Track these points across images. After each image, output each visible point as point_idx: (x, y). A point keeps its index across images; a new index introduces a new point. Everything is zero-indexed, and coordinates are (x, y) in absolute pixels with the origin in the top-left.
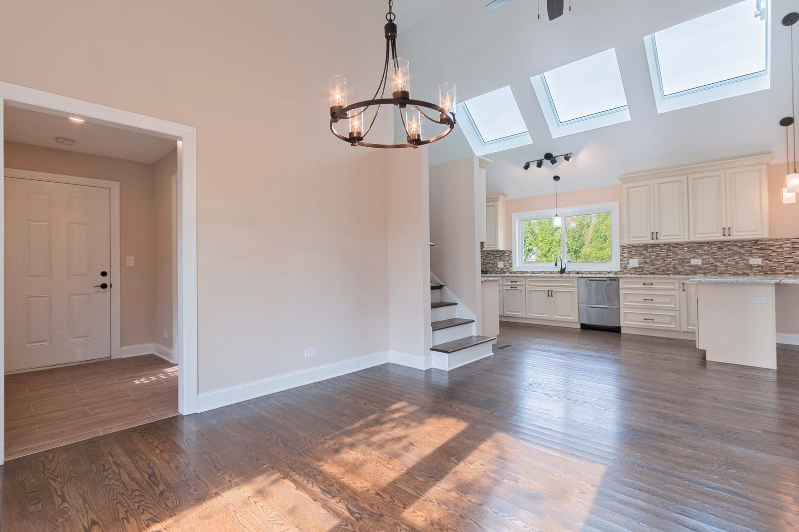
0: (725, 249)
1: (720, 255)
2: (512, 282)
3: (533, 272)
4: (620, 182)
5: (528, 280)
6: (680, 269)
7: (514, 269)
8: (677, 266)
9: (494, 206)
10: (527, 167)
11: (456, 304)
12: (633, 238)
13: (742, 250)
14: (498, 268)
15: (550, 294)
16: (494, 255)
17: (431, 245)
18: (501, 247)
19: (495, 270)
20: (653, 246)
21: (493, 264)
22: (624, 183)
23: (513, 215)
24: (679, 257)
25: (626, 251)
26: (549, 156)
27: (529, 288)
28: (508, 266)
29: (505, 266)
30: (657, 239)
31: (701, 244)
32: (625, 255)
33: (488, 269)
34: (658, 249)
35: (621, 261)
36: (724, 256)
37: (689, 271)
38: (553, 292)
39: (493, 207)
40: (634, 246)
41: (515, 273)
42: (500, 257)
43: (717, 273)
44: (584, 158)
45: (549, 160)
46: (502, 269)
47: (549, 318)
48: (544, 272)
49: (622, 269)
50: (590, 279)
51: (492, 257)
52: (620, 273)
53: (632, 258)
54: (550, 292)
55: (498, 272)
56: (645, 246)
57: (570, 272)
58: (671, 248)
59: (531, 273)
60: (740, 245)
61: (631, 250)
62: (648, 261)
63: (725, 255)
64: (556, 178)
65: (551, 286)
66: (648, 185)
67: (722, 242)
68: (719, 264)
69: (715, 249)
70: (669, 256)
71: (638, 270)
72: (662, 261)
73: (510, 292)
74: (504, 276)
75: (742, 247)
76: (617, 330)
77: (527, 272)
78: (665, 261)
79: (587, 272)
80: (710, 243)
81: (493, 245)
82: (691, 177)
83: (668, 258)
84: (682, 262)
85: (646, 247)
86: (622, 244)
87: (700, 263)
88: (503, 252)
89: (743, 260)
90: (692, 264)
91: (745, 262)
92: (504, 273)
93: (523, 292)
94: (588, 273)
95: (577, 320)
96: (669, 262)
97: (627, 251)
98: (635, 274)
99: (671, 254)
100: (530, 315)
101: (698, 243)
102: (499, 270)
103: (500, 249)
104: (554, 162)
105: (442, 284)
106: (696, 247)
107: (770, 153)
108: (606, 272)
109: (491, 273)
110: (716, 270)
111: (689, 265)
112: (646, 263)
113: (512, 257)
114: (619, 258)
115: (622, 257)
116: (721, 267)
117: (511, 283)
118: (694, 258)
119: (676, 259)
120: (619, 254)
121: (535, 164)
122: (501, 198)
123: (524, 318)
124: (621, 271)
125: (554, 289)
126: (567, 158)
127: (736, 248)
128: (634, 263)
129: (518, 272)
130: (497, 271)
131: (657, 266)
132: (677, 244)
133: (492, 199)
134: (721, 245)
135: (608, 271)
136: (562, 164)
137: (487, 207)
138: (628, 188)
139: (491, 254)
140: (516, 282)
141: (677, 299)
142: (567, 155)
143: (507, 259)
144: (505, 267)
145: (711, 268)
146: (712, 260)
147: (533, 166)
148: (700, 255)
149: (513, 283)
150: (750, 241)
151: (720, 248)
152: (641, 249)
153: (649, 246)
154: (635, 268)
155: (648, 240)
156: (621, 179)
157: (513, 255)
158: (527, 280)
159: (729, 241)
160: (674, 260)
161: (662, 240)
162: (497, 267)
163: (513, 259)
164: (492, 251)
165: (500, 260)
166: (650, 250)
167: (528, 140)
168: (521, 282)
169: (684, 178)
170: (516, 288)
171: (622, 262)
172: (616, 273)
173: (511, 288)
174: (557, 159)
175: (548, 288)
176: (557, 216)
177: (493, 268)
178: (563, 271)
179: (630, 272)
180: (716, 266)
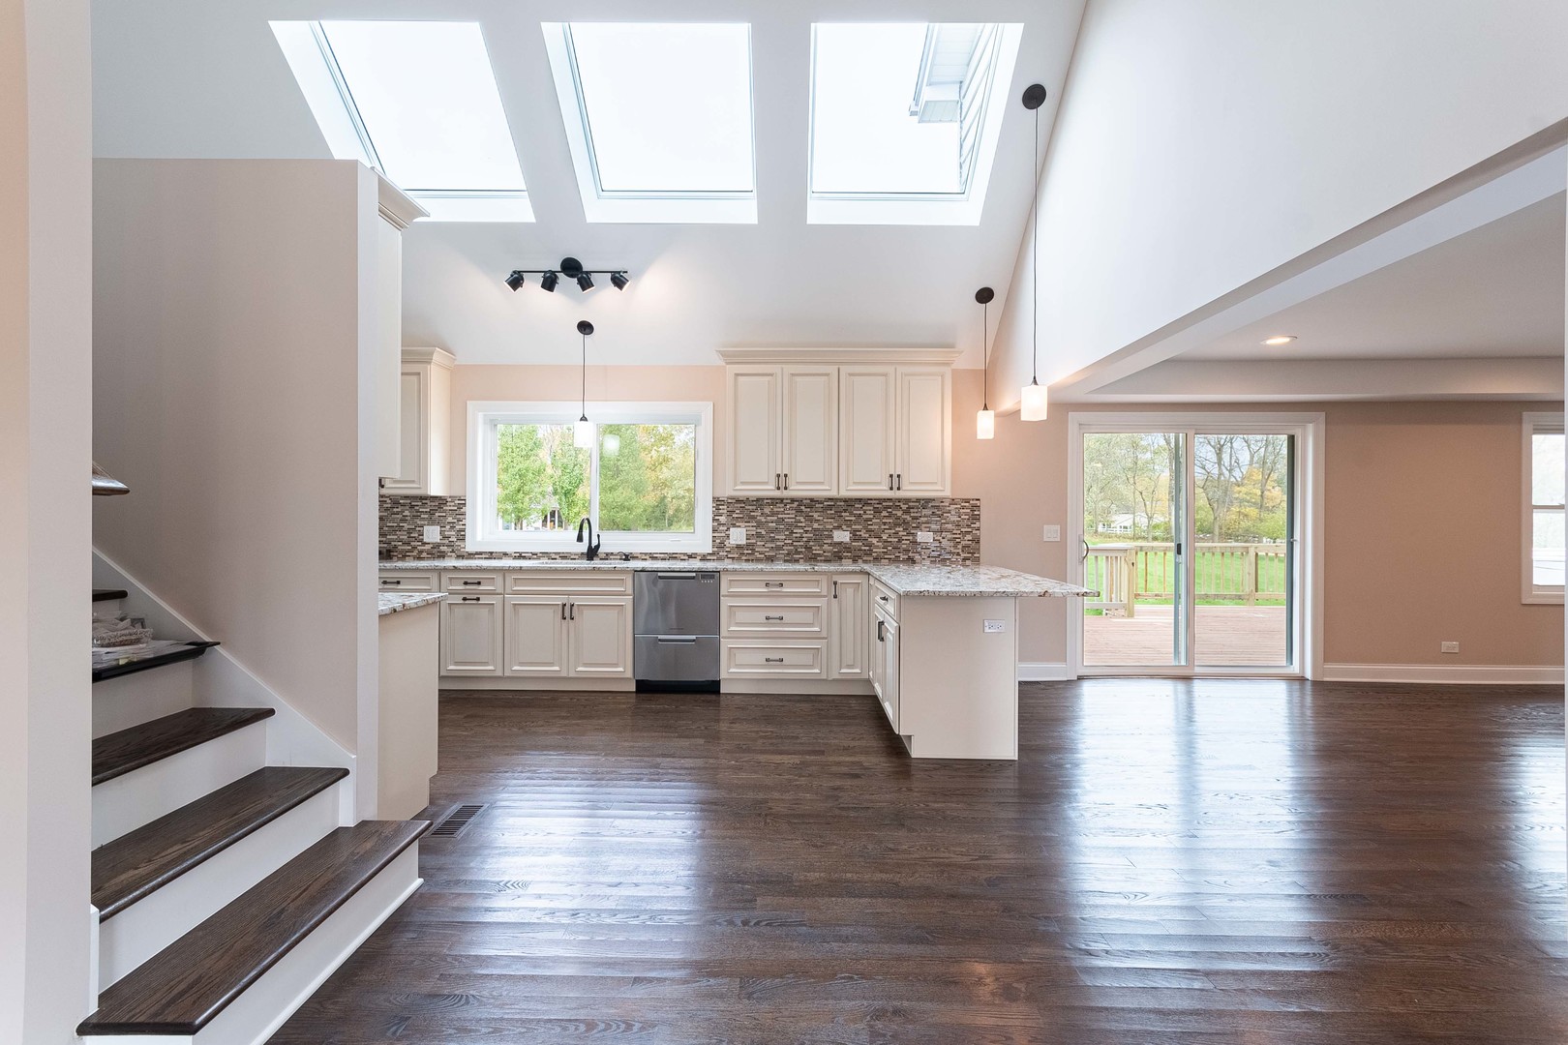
0: (884, 513)
1: (876, 524)
2: (466, 583)
3: (521, 554)
4: (720, 362)
5: (510, 577)
6: (817, 550)
7: (470, 546)
8: (811, 543)
9: (419, 374)
10: (516, 281)
11: (271, 712)
12: (743, 483)
13: (908, 517)
14: (424, 544)
15: (567, 612)
16: (412, 507)
17: (97, 492)
18: (436, 488)
19: (415, 548)
20: (774, 501)
21: (409, 531)
22: (728, 363)
23: (470, 404)
24: (816, 526)
25: (724, 509)
26: (571, 267)
27: (516, 599)
28: (454, 539)
29: (444, 537)
30: (786, 488)
31: (850, 502)
32: (723, 519)
33: (395, 547)
34: (779, 508)
35: (714, 531)
36: (883, 527)
37: (829, 554)
38: (575, 608)
39: (415, 378)
40: (738, 501)
41: (471, 556)
42: (431, 513)
43: (872, 559)
44: (652, 288)
45: (572, 276)
46: (438, 545)
47: (564, 674)
48: (545, 554)
49: (716, 549)
50: (660, 574)
51: (407, 513)
52: (712, 558)
53: (734, 525)
54: (567, 608)
55: (424, 555)
56: (758, 500)
57: (608, 556)
58: (803, 508)
59: (515, 558)
60: (904, 507)
61: (733, 509)
62: (764, 533)
63: (885, 524)
64: (585, 327)
65: (569, 593)
66: (771, 375)
67: (881, 501)
68: (875, 541)
69: (870, 514)
70: (799, 524)
71: (746, 552)
72: (787, 533)
73: (459, 612)
74: (445, 569)
75: (907, 512)
76: (713, 688)
77: (505, 554)
78: (792, 532)
79: (646, 554)
80: (865, 502)
81: (413, 482)
82: (845, 369)
83: (797, 526)
84: (820, 536)
85: (759, 502)
86: (717, 495)
87: (847, 540)
88: (440, 501)
89: (909, 534)
90: (836, 539)
91: (911, 538)
92: (442, 556)
93: (498, 610)
94: (647, 557)
95: (629, 674)
96: (798, 535)
97: (725, 511)
98: (739, 559)
99: (803, 520)
100: (515, 668)
101: (845, 500)
102: (427, 547)
103: (433, 494)
104: (585, 283)
105: (207, 639)
106: (843, 508)
107: (952, 346)
108: (684, 554)
109: (404, 557)
110: (869, 553)
111: (830, 541)
112: (759, 535)
113: (464, 514)
114: (710, 524)
115: (716, 524)
116: (877, 547)
117: (462, 587)
118: (839, 528)
119: (810, 529)
120: (711, 516)
121: (540, 278)
122: (438, 356)
123: (499, 677)
124: (713, 554)
125: (578, 601)
126: (618, 281)
127: (899, 513)
128: (738, 536)
129: (481, 553)
130: (421, 552)
131: (778, 543)
132: (812, 500)
133: (415, 356)
134: (880, 505)
135: (689, 552)
136: (604, 294)
137: (402, 374)
138: (737, 375)
139: (403, 505)
140: (479, 583)
141: (824, 616)
142: (619, 272)
143: (450, 519)
144: (446, 541)
145: (863, 548)
146: (864, 534)
147: (532, 286)
148: (849, 524)
149: (468, 587)
150: (918, 500)
151: (877, 511)
152: (750, 507)
153: (765, 501)
154: (739, 547)
155: (769, 490)
156: (724, 354)
157: (468, 509)
158: (507, 579)
159: (890, 500)
160: (806, 532)
161: (796, 490)
162: (421, 541)
163: (468, 521)
164: (406, 497)
165: (432, 522)
166: (767, 510)
167: (521, 211)
168: (493, 585)
169: (832, 369)
170: (478, 599)
171: (715, 535)
172: (704, 558)
173: (464, 599)
174: (594, 277)
175: (559, 600)
176: (584, 419)
177: (409, 544)
178: (592, 553)
179: (729, 556)
180: (870, 545)
